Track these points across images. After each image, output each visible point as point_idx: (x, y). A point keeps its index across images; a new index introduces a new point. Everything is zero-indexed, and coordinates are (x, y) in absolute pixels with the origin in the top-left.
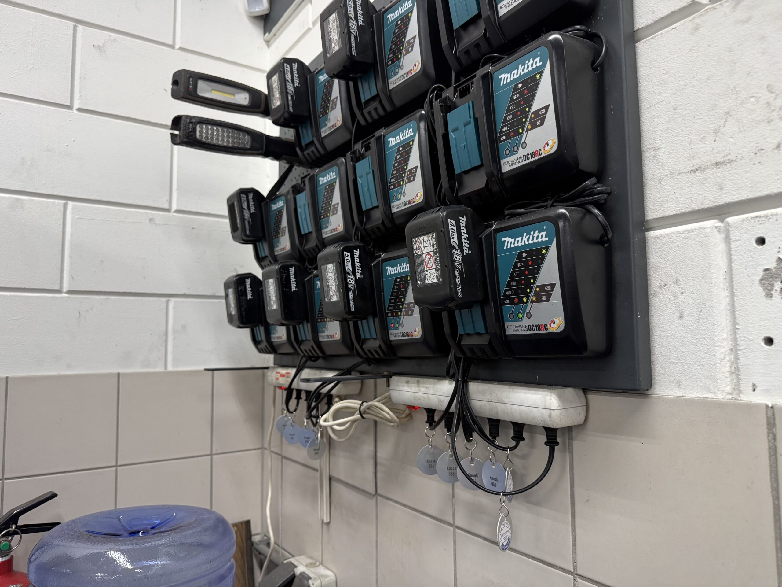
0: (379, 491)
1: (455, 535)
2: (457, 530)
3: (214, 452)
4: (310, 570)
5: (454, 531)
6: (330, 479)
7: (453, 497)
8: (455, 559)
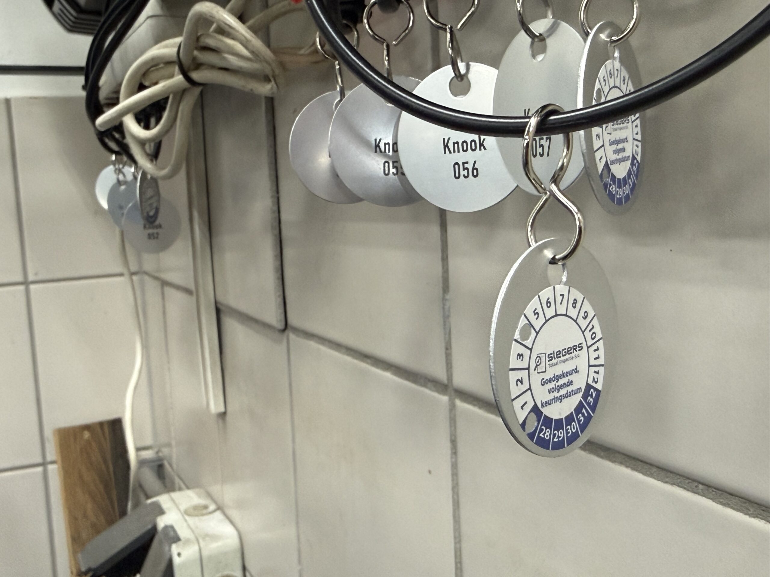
0: (293, 320)
1: (453, 421)
2: (459, 403)
3: (31, 278)
4: (186, 521)
5: (453, 407)
6: (218, 311)
7: (446, 288)
8: (456, 504)
